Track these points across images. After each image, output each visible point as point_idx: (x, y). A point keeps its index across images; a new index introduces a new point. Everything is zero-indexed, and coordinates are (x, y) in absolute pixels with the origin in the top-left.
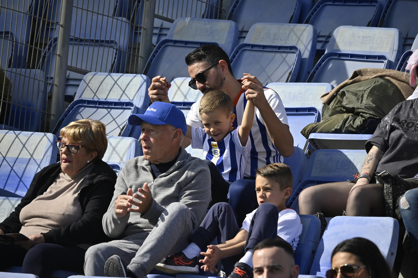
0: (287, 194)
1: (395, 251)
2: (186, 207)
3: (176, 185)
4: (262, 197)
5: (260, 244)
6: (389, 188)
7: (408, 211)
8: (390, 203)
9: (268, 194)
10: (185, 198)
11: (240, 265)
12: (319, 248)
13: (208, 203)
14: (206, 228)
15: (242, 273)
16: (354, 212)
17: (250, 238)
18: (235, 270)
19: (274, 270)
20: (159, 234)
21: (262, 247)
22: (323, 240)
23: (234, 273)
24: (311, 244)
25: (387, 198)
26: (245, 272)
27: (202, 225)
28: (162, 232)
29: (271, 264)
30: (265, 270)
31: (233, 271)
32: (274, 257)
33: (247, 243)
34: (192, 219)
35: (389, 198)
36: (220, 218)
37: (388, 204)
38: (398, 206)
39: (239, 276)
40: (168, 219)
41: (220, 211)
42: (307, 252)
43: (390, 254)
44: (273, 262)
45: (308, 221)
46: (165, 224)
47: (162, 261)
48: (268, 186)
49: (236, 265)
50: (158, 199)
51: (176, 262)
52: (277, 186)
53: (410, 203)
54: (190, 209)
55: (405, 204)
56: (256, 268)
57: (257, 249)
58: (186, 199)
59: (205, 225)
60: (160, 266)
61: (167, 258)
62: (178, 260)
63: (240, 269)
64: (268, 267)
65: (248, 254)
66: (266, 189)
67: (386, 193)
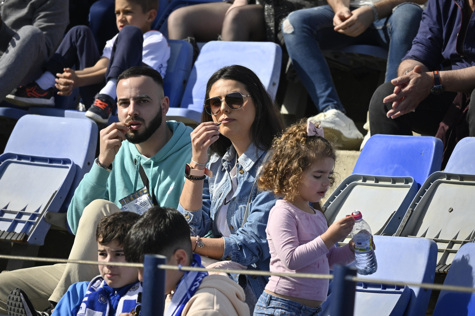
0: (150, 17)
1: (277, 81)
2: (40, 31)
3: (28, 5)
4: (122, 21)
5: (125, 73)
6: (270, 10)
7: (292, 36)
8: (272, 27)
9: (129, 17)
10: (40, 20)
11: (101, 96)
12: (191, 77)
13: (65, 27)
14: (63, 54)
15: (104, 106)
16: (231, 36)
17: (112, 66)
18: (95, 102)
19: (142, 102)
20: (10, 61)
21: (128, 76)
22: (195, 68)
23: (94, 106)
24: (182, 73)
25: (267, 21)
26: (107, 105)
27: (58, 51)
28: (13, 60)
29: (138, 96)
30: (132, 102)
31: (92, 103)
32: (141, 87)
33: (108, 71)
34: (46, 44)
35: (270, 20)
36: (78, 43)
37: (269, 27)
38: (281, 30)
39: (100, 109)
40: (20, 45)
41: (78, 36)
42: (177, 82)
43: (272, 85)
44: (140, 93)
45: (179, 47)
46: (16, 50)
47: (13, 92)
48: (128, 9)
49: (97, 96)
50: (8, 22)
51: (28, 94)
52: (139, 8)
53: (294, 27)
54: (44, 33)
55: (289, 28)
56: (120, 100)
57: (122, 78)
58: (40, 22)
59: (61, 51)
60: (10, 98)
61: (18, 89)
62: (31, 91)
63: (102, 101)
64: (135, 99)
65: (110, 84)
66: (126, 12)
67: (267, 15)
